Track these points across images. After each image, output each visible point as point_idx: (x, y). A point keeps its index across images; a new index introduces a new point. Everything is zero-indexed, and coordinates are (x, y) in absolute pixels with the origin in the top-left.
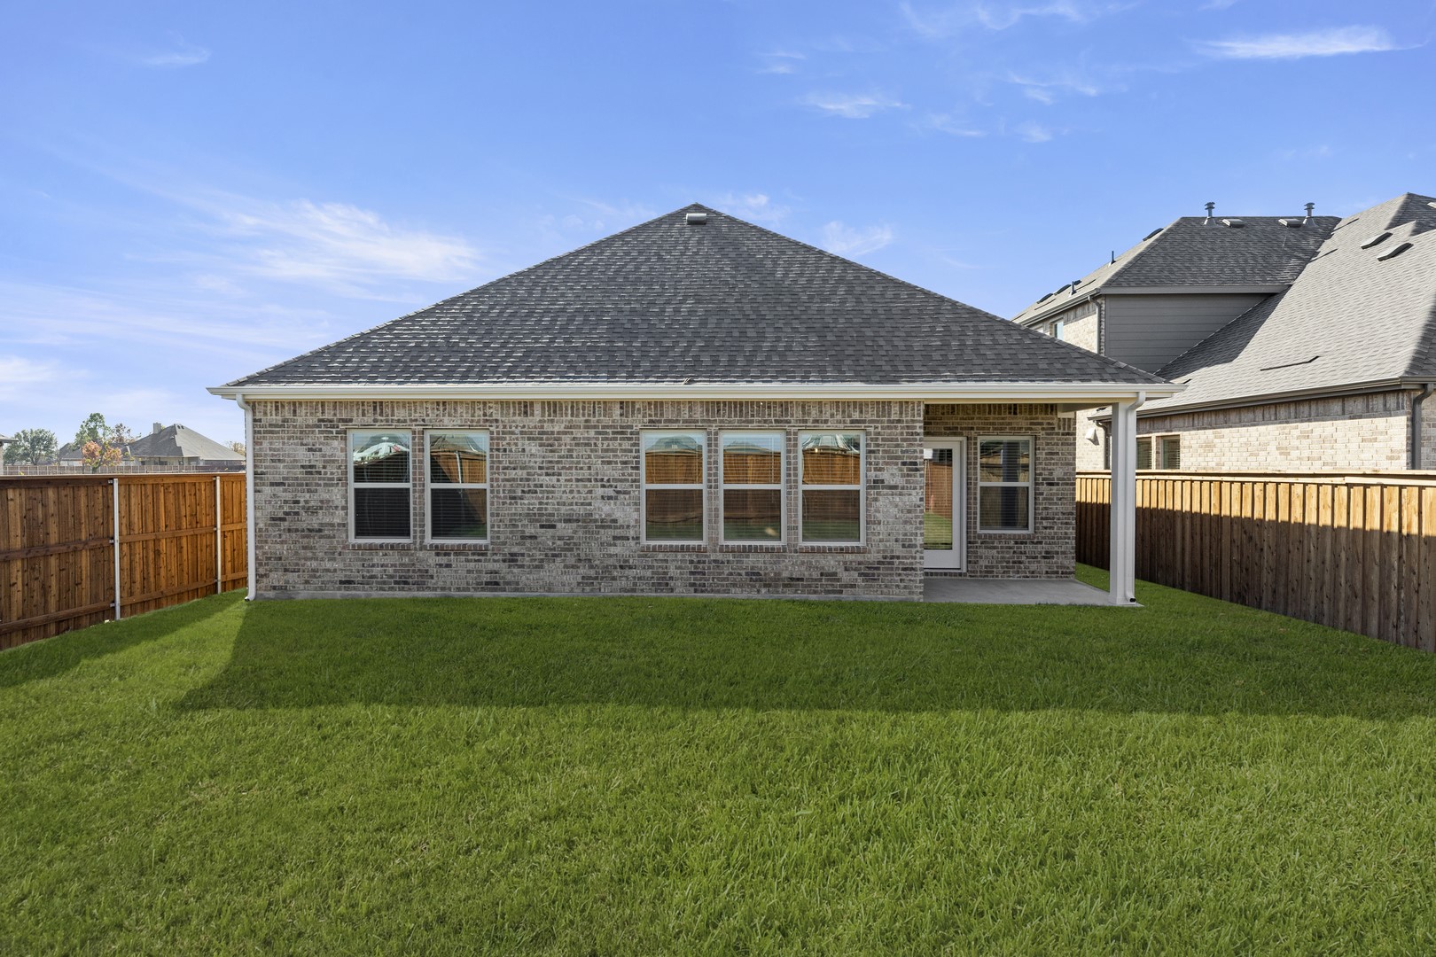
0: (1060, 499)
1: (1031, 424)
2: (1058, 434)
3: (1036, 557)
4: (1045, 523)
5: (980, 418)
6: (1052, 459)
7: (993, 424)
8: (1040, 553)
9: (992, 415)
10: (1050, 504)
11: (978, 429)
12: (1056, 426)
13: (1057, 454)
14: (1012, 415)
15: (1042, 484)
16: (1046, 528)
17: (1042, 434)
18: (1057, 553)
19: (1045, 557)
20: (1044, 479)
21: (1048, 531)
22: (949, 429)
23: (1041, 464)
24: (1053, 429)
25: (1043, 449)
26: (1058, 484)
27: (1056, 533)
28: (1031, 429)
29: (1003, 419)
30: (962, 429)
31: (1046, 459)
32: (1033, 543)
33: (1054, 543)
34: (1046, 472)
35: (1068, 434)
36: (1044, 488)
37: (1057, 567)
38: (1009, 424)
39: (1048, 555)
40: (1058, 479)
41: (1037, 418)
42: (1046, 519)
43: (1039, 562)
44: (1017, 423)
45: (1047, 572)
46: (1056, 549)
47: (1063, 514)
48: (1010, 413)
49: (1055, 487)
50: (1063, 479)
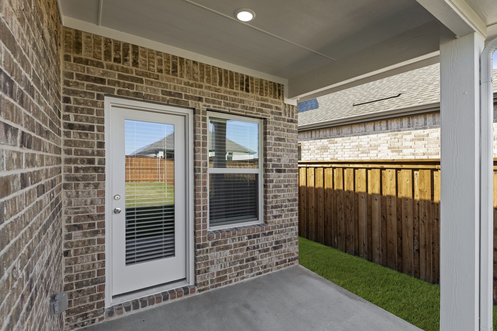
0: (286, 186)
1: (262, 105)
2: (284, 120)
3: (268, 250)
4: (275, 212)
5: (209, 88)
6: (280, 145)
7: (225, 98)
8: (271, 244)
9: (223, 88)
10: (279, 191)
11: (207, 100)
12: (282, 111)
13: (284, 139)
14: (244, 92)
15: (272, 170)
16: (275, 217)
17: (271, 118)
18: (285, 241)
19: (275, 248)
20: (274, 166)
21: (277, 219)
22: (170, 94)
23: (271, 149)
24: (280, 114)
25: (273, 134)
26: (284, 171)
27: (283, 221)
28: (262, 111)
29: (235, 94)
30: (187, 97)
31: (275, 145)
32: (265, 234)
33: (282, 232)
34: (275, 159)
35: (292, 121)
36: (273, 175)
37: (285, 256)
38: (242, 101)
39: (278, 245)
40: (285, 166)
41: (266, 100)
42: (276, 207)
43: (270, 254)
44: (249, 102)
45: (277, 264)
46: (284, 238)
47: (289, 201)
48: (242, 89)
49: (282, 174)
50: (289, 166)
